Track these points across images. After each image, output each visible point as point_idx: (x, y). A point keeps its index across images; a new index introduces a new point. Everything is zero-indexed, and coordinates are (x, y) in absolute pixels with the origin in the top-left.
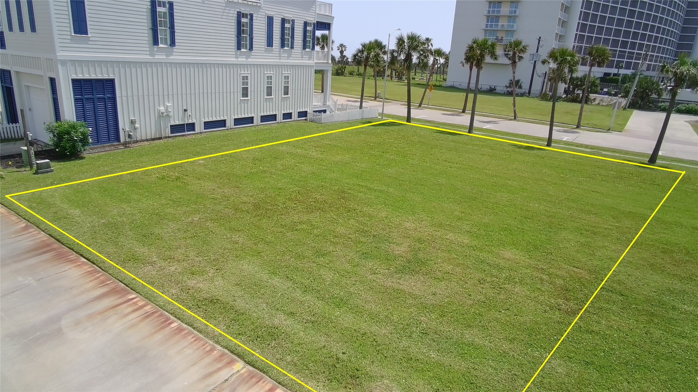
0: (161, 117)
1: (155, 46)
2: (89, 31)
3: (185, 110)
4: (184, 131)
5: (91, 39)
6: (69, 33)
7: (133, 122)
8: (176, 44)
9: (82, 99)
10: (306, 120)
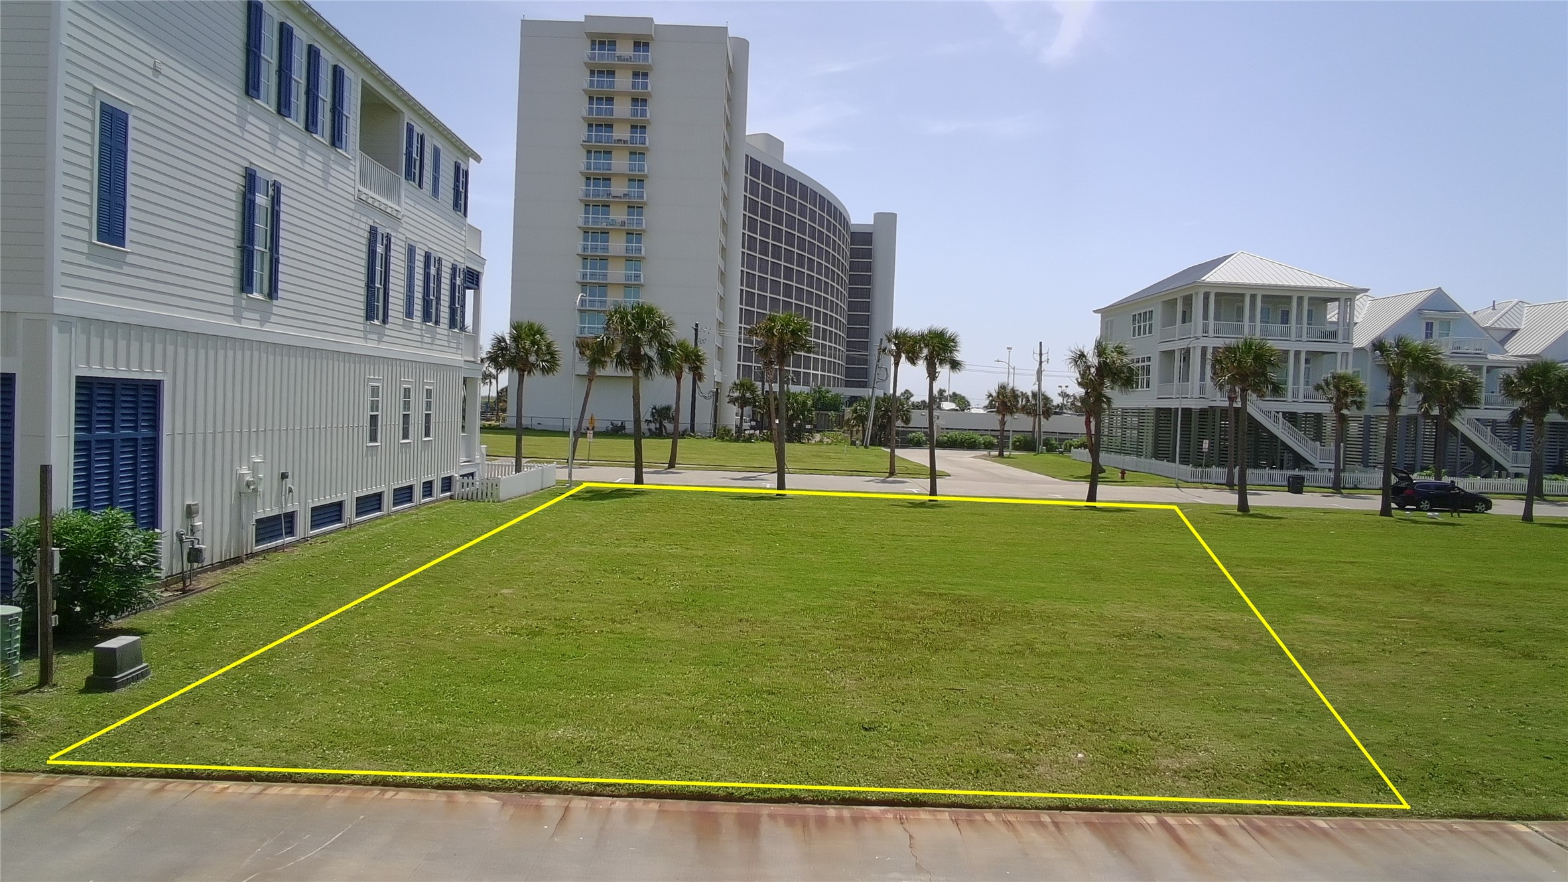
0: (243, 495)
1: (244, 295)
2: (129, 235)
3: (284, 476)
4: (280, 536)
5: (129, 259)
6: (84, 236)
7: (190, 512)
8: (280, 293)
9: (111, 441)
10: (451, 497)
